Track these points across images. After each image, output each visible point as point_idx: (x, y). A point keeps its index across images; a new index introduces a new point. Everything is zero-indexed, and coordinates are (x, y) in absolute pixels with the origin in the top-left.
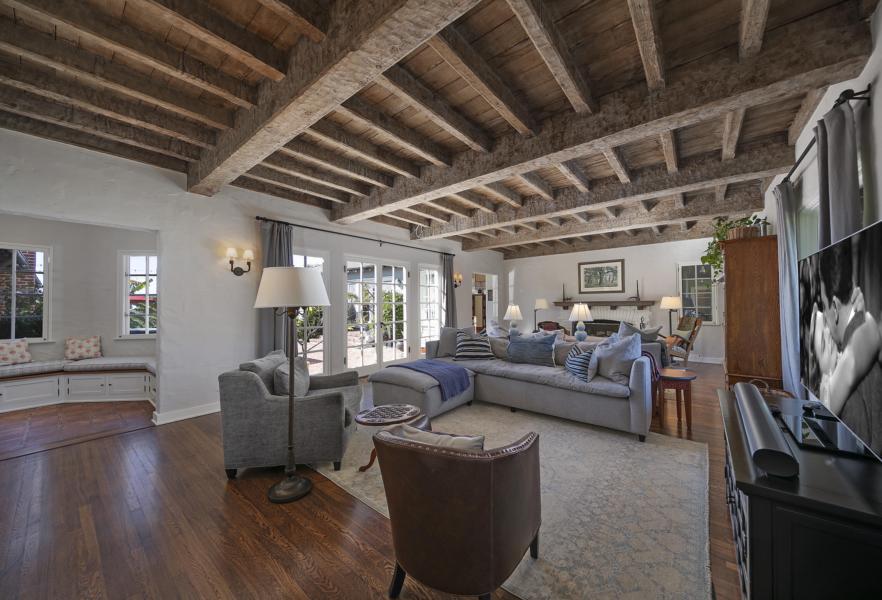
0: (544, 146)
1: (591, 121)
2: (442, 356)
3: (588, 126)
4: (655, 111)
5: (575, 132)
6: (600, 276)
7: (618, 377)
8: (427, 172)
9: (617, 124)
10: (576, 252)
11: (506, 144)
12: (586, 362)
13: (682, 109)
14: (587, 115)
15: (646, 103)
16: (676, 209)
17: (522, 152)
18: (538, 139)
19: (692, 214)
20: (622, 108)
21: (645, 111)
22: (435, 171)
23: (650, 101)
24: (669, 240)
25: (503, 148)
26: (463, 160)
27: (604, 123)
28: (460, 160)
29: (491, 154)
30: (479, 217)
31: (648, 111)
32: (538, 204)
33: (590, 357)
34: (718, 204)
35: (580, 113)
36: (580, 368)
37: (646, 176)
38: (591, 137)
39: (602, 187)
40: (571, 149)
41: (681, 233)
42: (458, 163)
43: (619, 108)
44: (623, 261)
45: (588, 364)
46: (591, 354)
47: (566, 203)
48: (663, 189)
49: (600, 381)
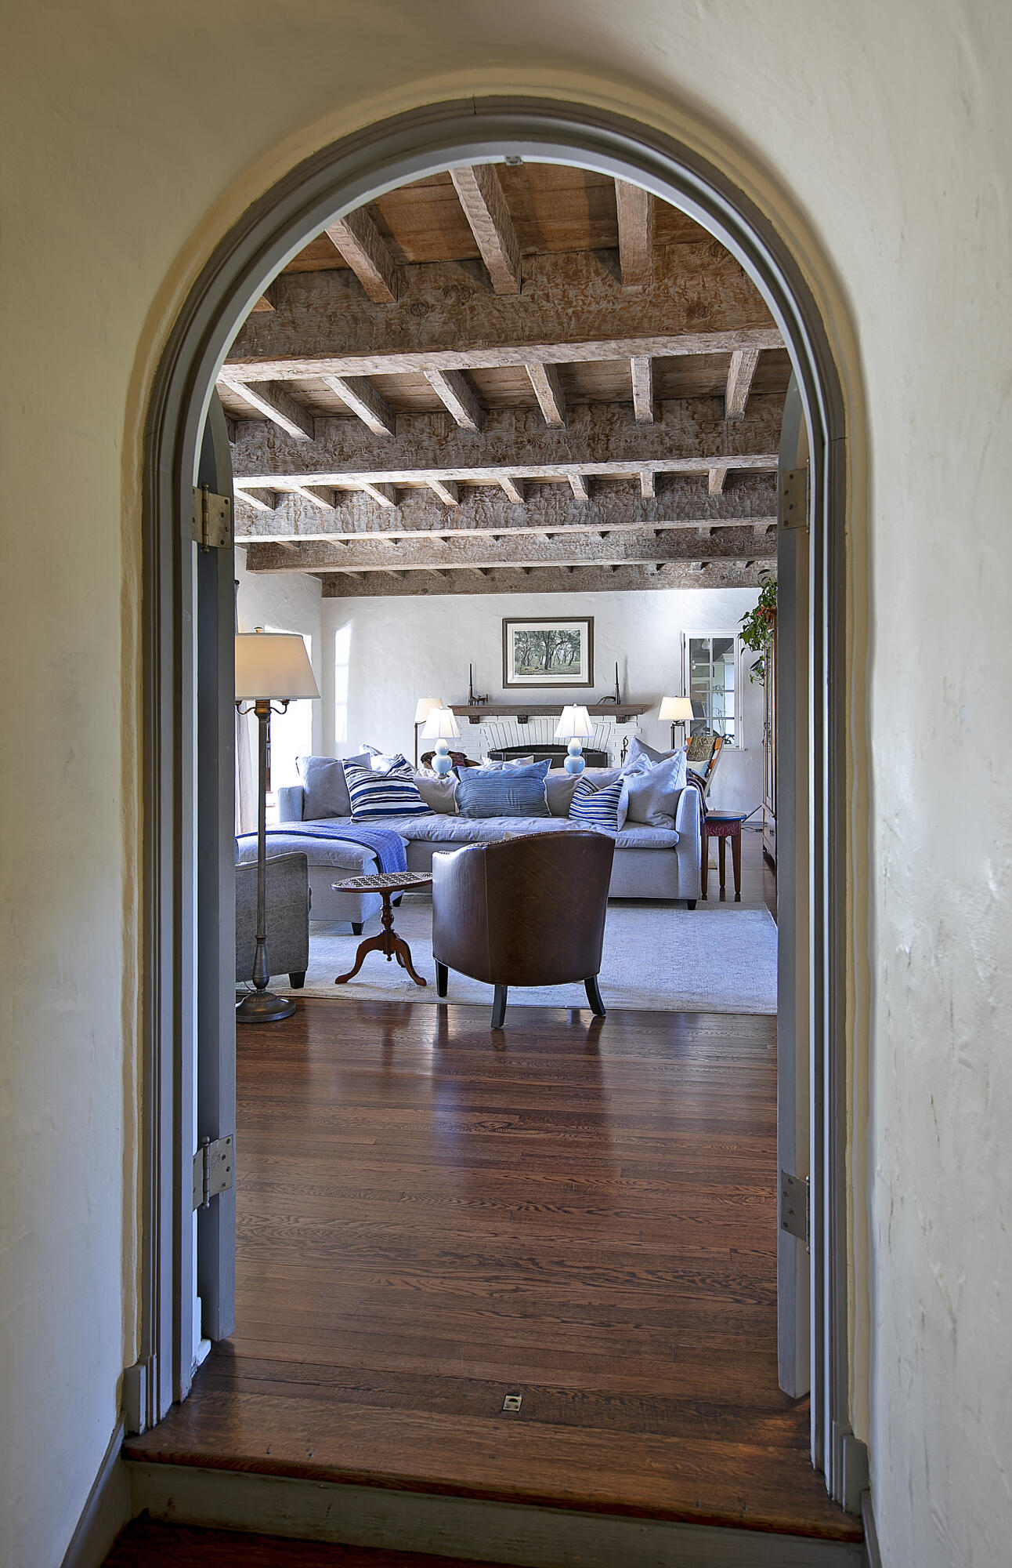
0: (578, 447)
1: (650, 431)
2: (317, 816)
3: (645, 438)
4: (730, 445)
5: (626, 441)
6: (547, 651)
7: (659, 818)
8: (333, 431)
9: (685, 447)
10: (499, 592)
11: (510, 425)
12: (614, 799)
13: (760, 452)
14: (648, 422)
15: (720, 429)
16: (698, 539)
17: (540, 446)
18: (569, 434)
19: (722, 551)
20: (691, 426)
21: (719, 440)
22: (355, 434)
23: (725, 428)
24: (671, 585)
25: (505, 429)
26: (422, 431)
27: (667, 439)
28: (414, 428)
29: (482, 435)
30: (355, 511)
31: (723, 442)
32: (493, 506)
33: (620, 791)
34: (757, 539)
35: (639, 420)
36: (606, 810)
37: (677, 491)
38: (649, 455)
39: (610, 495)
40: (619, 464)
41: (690, 575)
42: (409, 432)
43: (687, 425)
44: (590, 621)
45: (617, 803)
46: (621, 785)
47: (547, 513)
48: (700, 519)
49: (635, 827)
